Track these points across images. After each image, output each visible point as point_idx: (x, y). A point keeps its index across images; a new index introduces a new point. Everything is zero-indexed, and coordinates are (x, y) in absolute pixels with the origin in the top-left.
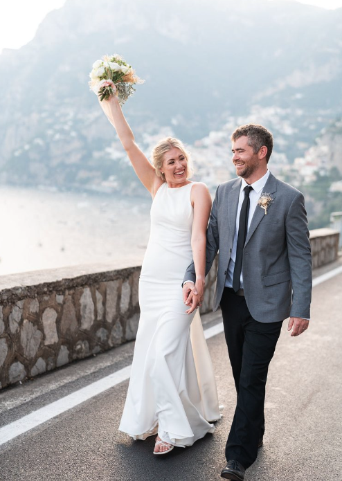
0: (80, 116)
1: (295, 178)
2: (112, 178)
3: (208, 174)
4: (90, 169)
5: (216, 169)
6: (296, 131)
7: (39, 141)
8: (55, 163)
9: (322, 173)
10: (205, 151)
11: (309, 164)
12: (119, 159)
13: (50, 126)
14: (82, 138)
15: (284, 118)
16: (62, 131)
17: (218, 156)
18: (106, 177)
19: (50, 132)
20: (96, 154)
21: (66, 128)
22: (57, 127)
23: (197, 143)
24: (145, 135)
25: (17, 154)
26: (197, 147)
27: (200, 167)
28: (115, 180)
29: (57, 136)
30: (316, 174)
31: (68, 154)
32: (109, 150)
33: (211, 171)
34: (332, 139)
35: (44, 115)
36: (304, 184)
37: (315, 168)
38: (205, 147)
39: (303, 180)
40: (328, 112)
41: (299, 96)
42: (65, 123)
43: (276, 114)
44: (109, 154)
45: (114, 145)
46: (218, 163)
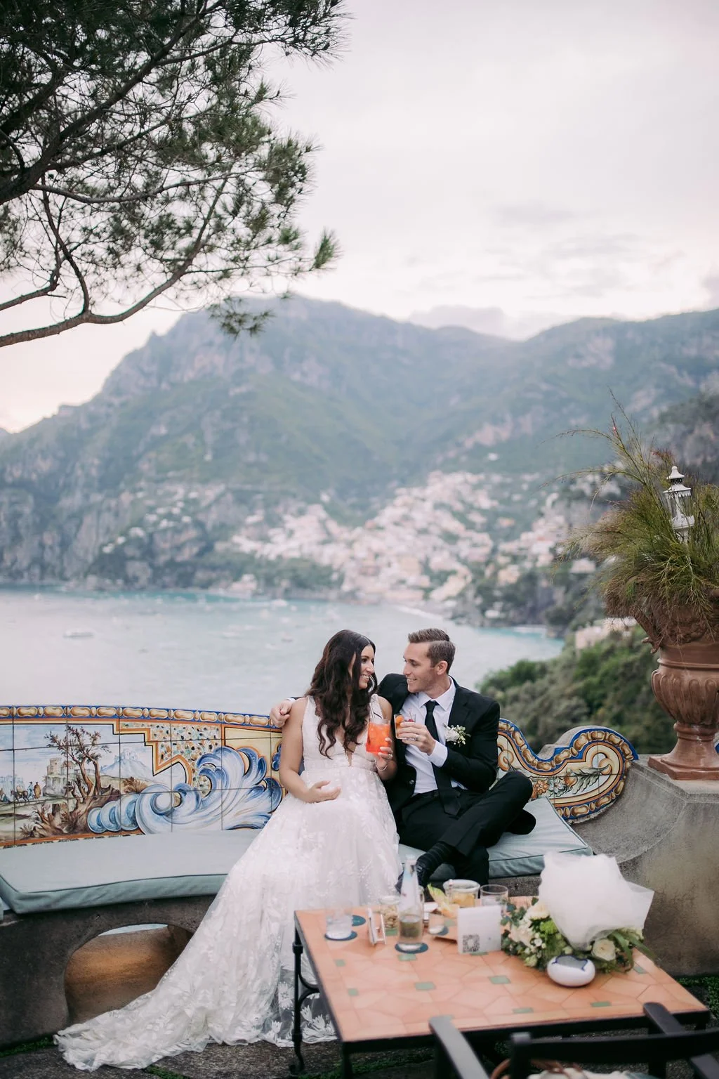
0: (193, 495)
1: (525, 557)
2: (246, 578)
3: (389, 565)
4: (213, 568)
5: (399, 556)
6: (495, 503)
7: (138, 532)
8: (162, 559)
9: (560, 550)
10: (380, 533)
11: (541, 539)
12: (255, 552)
13: (151, 510)
14: (199, 525)
15: (477, 487)
16: (169, 516)
17: (401, 540)
18: (237, 577)
19: (152, 518)
20: (220, 547)
21: (176, 511)
22: (161, 511)
23: (369, 524)
24: (287, 517)
25: (108, 550)
26: (370, 529)
27: (377, 556)
28: (251, 581)
29: (164, 523)
30: (552, 550)
31: (179, 548)
32: (236, 539)
33: (393, 560)
34: (569, 506)
35: (140, 495)
36: (539, 564)
37: (551, 544)
38: (380, 528)
39: (536, 559)
40: (536, 476)
41: (493, 457)
42: (174, 505)
43: (466, 482)
44: (238, 545)
45: (243, 531)
46: (402, 548)
